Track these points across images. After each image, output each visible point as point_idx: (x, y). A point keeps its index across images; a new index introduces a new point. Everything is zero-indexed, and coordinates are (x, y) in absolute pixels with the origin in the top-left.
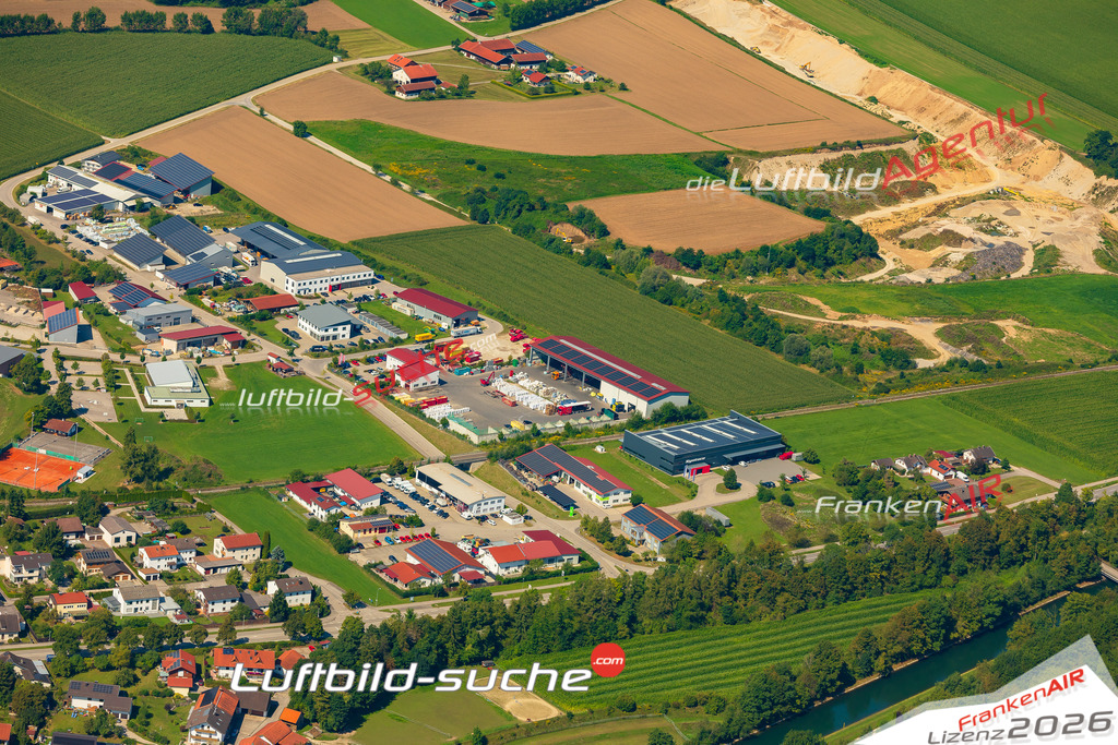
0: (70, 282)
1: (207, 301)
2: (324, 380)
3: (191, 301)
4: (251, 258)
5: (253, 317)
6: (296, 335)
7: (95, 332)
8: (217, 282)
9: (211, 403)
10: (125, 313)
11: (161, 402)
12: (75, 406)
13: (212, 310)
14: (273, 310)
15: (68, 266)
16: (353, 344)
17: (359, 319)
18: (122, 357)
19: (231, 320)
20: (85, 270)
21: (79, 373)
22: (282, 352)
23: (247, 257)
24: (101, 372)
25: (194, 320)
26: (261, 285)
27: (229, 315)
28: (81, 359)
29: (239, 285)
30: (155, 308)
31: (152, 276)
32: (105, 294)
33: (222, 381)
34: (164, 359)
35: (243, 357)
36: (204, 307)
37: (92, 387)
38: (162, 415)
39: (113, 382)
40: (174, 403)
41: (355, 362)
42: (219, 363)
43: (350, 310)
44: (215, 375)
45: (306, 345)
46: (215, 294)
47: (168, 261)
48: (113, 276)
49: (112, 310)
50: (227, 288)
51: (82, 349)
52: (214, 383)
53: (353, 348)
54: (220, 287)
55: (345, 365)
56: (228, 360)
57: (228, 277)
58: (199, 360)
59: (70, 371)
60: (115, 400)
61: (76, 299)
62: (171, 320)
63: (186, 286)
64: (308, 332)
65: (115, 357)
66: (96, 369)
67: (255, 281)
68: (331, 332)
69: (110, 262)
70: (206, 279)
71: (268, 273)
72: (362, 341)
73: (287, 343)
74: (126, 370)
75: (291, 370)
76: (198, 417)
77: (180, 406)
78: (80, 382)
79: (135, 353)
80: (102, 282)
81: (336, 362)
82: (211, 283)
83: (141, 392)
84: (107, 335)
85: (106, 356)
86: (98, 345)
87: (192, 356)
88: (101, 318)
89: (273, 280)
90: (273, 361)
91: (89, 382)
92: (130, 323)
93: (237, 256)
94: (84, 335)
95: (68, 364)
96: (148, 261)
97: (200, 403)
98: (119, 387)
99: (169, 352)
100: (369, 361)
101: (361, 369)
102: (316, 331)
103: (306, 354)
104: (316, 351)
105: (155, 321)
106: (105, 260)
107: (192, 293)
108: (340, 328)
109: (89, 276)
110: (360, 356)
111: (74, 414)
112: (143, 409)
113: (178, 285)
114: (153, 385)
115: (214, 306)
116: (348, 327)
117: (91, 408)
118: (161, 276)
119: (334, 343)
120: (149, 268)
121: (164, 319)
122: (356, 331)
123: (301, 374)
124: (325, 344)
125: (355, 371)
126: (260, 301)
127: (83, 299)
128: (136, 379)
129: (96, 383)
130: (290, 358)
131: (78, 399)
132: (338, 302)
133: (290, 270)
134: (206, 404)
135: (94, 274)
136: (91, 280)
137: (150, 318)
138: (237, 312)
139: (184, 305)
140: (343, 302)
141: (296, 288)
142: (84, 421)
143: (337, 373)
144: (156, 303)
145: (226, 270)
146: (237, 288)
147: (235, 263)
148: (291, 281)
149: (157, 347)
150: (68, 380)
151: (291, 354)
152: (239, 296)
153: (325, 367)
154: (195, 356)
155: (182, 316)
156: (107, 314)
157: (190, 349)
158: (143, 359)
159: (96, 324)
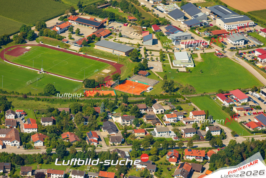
0: (152, 25)
1: (197, 32)
2: (234, 59)
3: (192, 32)
4: (213, 17)
5: (212, 37)
6: (226, 44)
7: (159, 42)
8: (201, 25)
9: (195, 66)
10: (169, 35)
11: (178, 66)
12: (149, 66)
13: (199, 35)
14: (219, 35)
15: (152, 19)
16: (245, 47)
17: (247, 38)
18: (167, 50)
19: (205, 38)
20: (158, 21)
21: (152, 55)
22: (220, 49)
23: (212, 17)
24: (159, 55)
25: (192, 38)
26: (216, 26)
27: (204, 36)
28: (153, 50)
29: (208, 26)
30: (179, 34)
31: (179, 23)
32: (163, 29)
33: (199, 59)
34: (181, 51)
35: (207, 51)
36: (196, 34)
37: (156, 60)
38: (177, 70)
39: (163, 58)
40: (182, 66)
41: (245, 53)
42: (199, 53)
43: (245, 35)
44: (197, 57)
45: (229, 47)
46: (200, 29)
47: (185, 18)
48: (167, 23)
49: (165, 34)
50: (204, 27)
51: (154, 47)
52: (196, 59)
53: (245, 48)
54: (202, 27)
55: (241, 54)
56: (202, 52)
57: (205, 24)
58: (192, 52)
59: (149, 54)
60: (163, 64)
61: (154, 30)
62: (184, 38)
63: (191, 27)
64: (230, 43)
65: (164, 50)
66: (158, 54)
67: (214, 25)
68: (237, 43)
69: (166, 18)
70: (197, 24)
71: (219, 23)
72: (248, 46)
73: (223, 46)
74: (168, 55)
75: (223, 55)
76: (190, 70)
77: (184, 67)
78: (152, 58)
79: (171, 49)
80: (163, 25)
81: (238, 53)
82: (199, 26)
83: (172, 62)
84: (162, 43)
85: (161, 50)
86: (159, 46)
87: (190, 50)
88: (161, 37)
89: (220, 25)
90: (217, 52)
91: (154, 58)
92: (171, 39)
93: (209, 17)
94: (155, 42)
95: (148, 52)
96: (179, 18)
97: (191, 66)
98: (165, 60)
99: (183, 49)
100: (249, 53)
101: (246, 56)
102: (232, 42)
103: (228, 50)
104: (232, 49)
105: (179, 38)
106: (165, 17)
107: (192, 29)
108: (241, 41)
109: (158, 23)
110: (247, 51)
111: (148, 69)
112: (172, 68)
113: (188, 26)
114: (176, 60)
115: (199, 33)
116: (243, 41)
117: (154, 67)
118: (183, 23)
119: (238, 46)
120: (179, 20)
121: (182, 38)
122: (246, 42)
123: (226, 57)
124: (235, 47)
125: (244, 56)
126: (216, 32)
127: (156, 31)
128: (171, 57)
129: (157, 59)
130: (223, 51)
131: (150, 64)
132: (241, 32)
133: (226, 21)
134: (193, 66)
135: (160, 22)
136: (159, 24)
137: (177, 37)
138: (207, 35)
139: (189, 33)
140: (243, 32)
141: (227, 28)
142: (152, 71)
143: (238, 57)
144: (180, 32)
145: (205, 21)
146: (207, 27)
147: (208, 19)
148: (226, 25)
149: (178, 47)
150: (148, 57)
151: (223, 50)
152: (208, 30)
153: (234, 54)
154: (191, 50)
155: (188, 37)
156: (163, 35)
157: (190, 48)
158: (173, 51)
159: (159, 39)
